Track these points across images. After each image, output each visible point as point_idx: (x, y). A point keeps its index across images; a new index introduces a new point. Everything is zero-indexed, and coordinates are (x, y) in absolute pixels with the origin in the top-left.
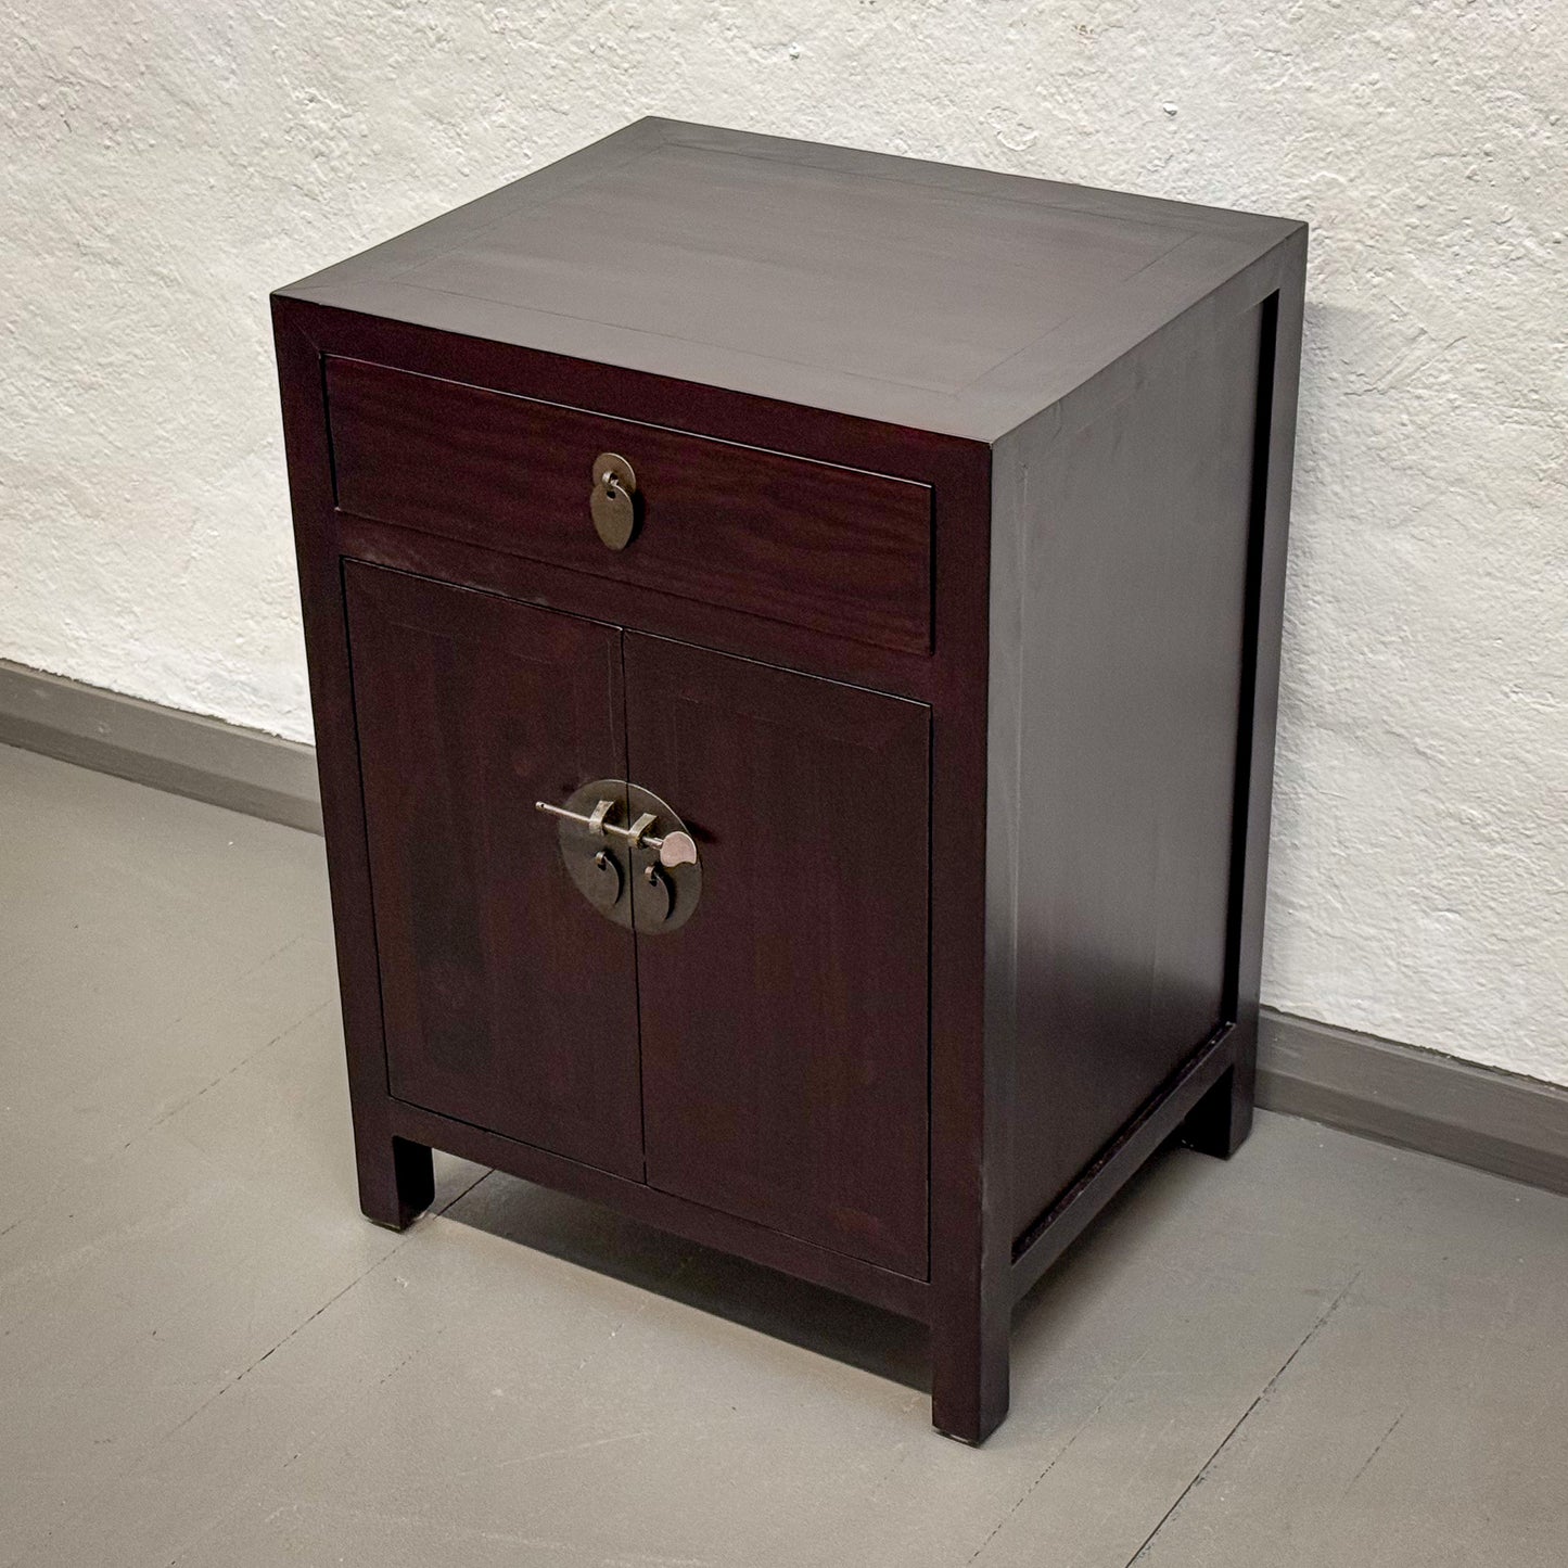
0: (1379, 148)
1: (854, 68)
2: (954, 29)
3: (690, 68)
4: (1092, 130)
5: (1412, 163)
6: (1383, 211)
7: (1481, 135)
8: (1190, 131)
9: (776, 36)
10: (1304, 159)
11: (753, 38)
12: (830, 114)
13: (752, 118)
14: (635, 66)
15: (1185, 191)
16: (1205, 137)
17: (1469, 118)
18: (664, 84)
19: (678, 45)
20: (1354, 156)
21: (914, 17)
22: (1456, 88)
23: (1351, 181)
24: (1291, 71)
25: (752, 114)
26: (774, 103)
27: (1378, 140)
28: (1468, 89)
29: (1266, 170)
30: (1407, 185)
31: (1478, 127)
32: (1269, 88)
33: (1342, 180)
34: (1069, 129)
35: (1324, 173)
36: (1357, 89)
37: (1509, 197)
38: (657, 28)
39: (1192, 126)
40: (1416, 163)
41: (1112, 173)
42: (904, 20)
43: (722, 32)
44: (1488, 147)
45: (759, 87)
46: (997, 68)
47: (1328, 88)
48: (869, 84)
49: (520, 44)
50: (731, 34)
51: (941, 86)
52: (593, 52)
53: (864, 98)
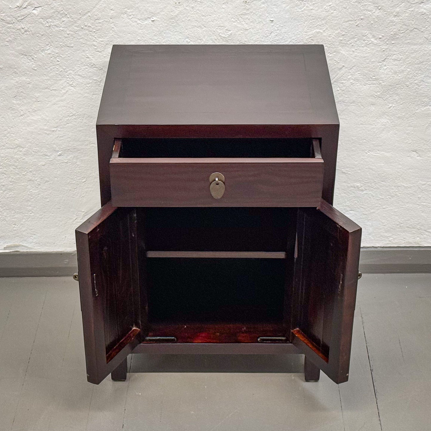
0: (332, 22)
1: (173, 21)
2: (205, 7)
3: (117, 28)
4: (248, 28)
5: (341, 24)
6: (333, 37)
7: (360, 15)
8: (278, 25)
9: (147, 16)
10: (311, 27)
11: (139, 17)
12: (165, 35)
13: (139, 40)
14: (98, 30)
15: (276, 40)
16: (282, 26)
17: (356, 11)
18: (108, 34)
19: (113, 22)
20: (325, 24)
21: (193, 5)
22: (353, 4)
23: (324, 31)
24: (307, 5)
25: (139, 39)
26: (146, 35)
27: (331, 20)
28: (357, 4)
29: (299, 32)
30: (340, 30)
31: (359, 13)
32: (300, 10)
33: (321, 31)
34: (241, 29)
35: (316, 30)
36: (325, 8)
37: (367, 29)
38: (106, 18)
39: (278, 23)
40: (342, 24)
41: (255, 39)
42: (189, 6)
43: (128, 17)
44: (362, 17)
45: (141, 31)
46: (219, 16)
47: (317, 8)
48: (178, 25)
49: (56, 29)
50: (131, 17)
51: (201, 23)
52: (82, 28)
53: (176, 29)
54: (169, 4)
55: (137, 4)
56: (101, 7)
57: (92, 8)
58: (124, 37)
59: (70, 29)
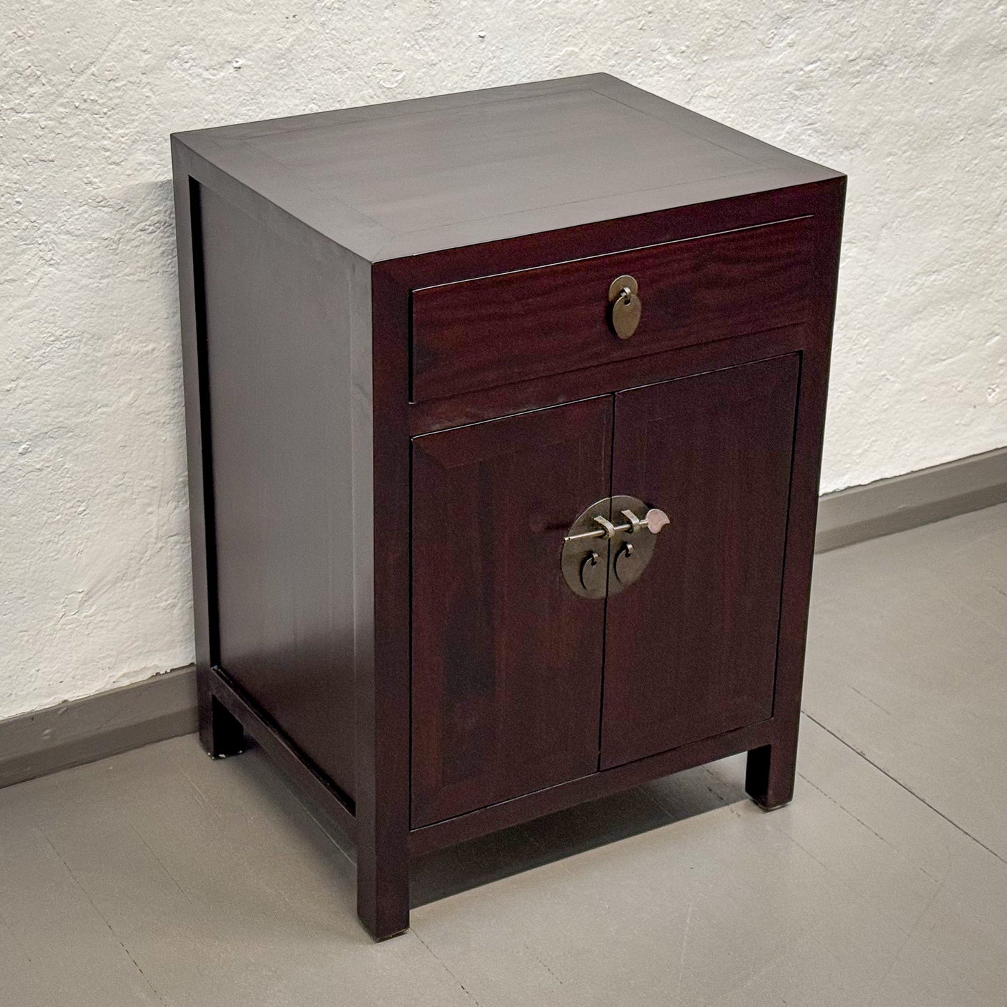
0: (596, 25)
1: (282, 64)
2: (350, 20)
3: (158, 97)
4: (437, 61)
5: (612, 29)
6: (599, 62)
7: (646, 3)
8: (493, 45)
9: (225, 57)
10: (556, 43)
11: (206, 63)
12: (263, 101)
13: (206, 120)
14: (113, 109)
15: (490, 83)
16: (501, 47)
18: (136, 115)
19: (148, 83)
20: (582, 34)
21: (323, 19)
23: (581, 49)
25: (206, 117)
27: (594, 21)
29: (535, 56)
30: (610, 42)
32: (535, 7)
33: (576, 50)
34: (424, 65)
35: (567, 49)
37: (660, 34)
38: (131, 76)
39: (494, 42)
40: (615, 28)
41: (450, 85)
42: (316, 22)
43: (181, 65)
44: (650, 8)
45: (211, 96)
46: (379, 38)
48: (292, 72)
49: (14, 118)
50: (188, 65)
51: (342, 60)
52: (77, 108)
53: (288, 83)
54: (272, 20)
55: (202, 30)
56: (120, 47)
57: (100, 51)
58: (173, 118)
59: (47, 114)
